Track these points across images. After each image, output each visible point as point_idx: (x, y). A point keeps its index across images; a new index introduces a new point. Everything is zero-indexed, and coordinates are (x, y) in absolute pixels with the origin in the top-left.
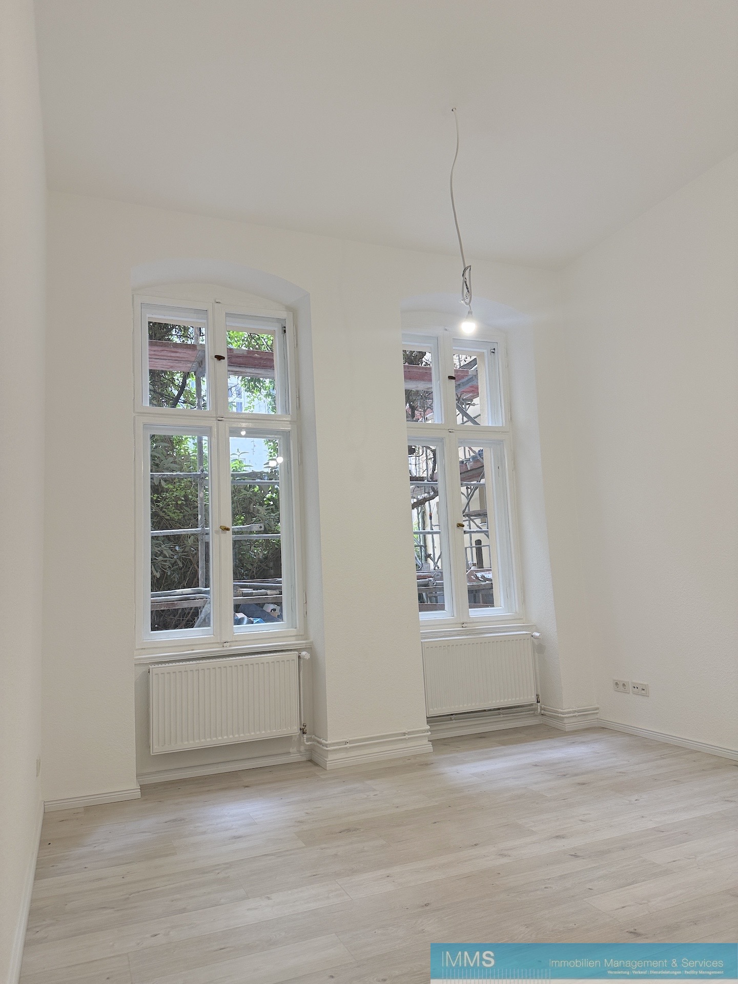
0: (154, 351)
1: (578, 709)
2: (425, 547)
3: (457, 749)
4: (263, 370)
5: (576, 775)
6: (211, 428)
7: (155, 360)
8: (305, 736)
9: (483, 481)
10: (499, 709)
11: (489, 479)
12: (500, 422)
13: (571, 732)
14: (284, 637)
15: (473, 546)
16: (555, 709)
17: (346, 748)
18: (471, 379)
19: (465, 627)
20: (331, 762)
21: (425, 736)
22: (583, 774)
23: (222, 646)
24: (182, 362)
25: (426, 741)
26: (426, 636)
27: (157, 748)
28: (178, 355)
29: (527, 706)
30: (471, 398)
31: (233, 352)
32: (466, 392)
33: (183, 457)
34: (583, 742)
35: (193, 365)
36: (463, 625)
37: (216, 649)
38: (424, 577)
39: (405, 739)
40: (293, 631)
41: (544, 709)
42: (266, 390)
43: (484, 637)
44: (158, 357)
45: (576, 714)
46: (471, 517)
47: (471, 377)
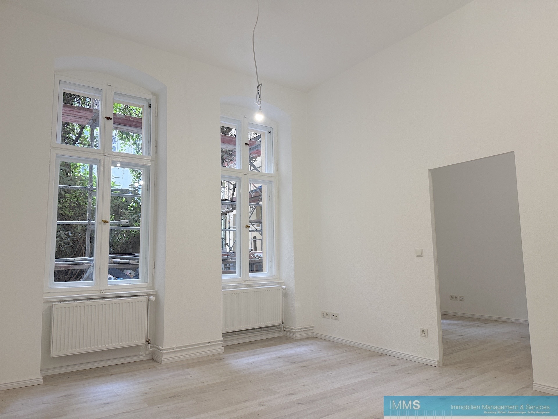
0: (65, 110)
1: (303, 327)
2: (225, 239)
3: (238, 350)
4: (134, 128)
5: (301, 362)
6: (100, 160)
7: (65, 116)
8: (149, 345)
9: (260, 203)
10: (262, 328)
11: (264, 203)
12: (272, 171)
13: (299, 340)
14: (140, 288)
15: (252, 239)
16: (291, 327)
17: (174, 351)
18: (257, 147)
19: (246, 283)
20: (164, 360)
21: (220, 344)
22: (304, 361)
23: (100, 292)
24: (83, 119)
25: (221, 347)
26: (225, 287)
27: (55, 353)
28: (80, 114)
29: (276, 326)
30: (256, 157)
31: (116, 116)
32: (253, 153)
33: (77, 177)
34: (305, 345)
35: (90, 121)
36: (246, 282)
37: (96, 294)
38: (225, 255)
39: (209, 345)
40: (145, 285)
41: (285, 328)
42: (133, 140)
43: (256, 289)
44: (68, 114)
45: (302, 330)
46: (252, 223)
47: (257, 145)
